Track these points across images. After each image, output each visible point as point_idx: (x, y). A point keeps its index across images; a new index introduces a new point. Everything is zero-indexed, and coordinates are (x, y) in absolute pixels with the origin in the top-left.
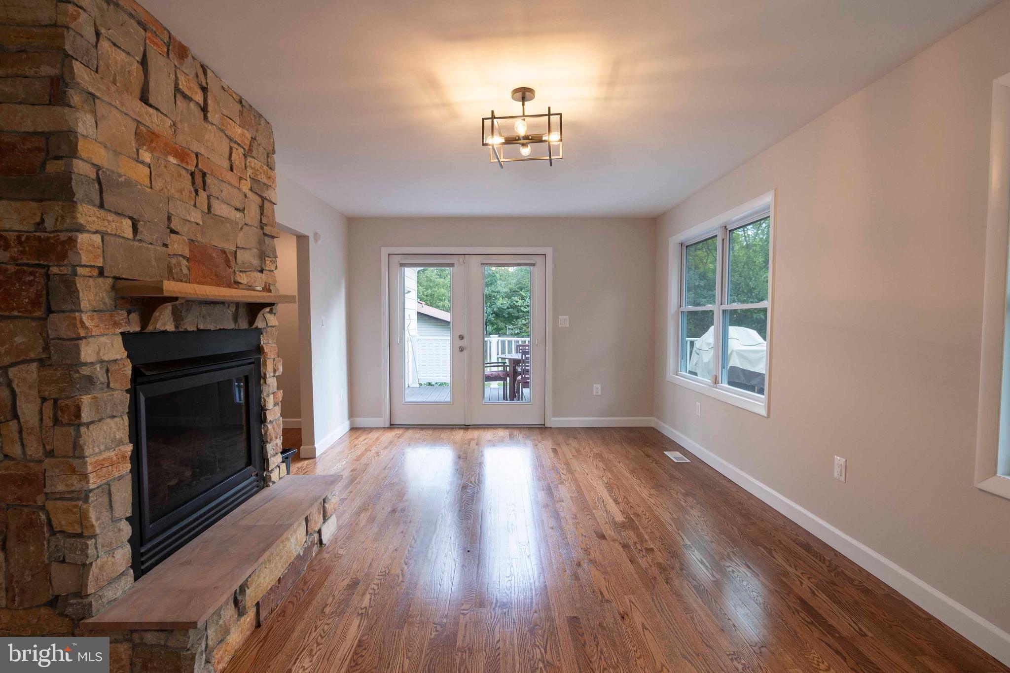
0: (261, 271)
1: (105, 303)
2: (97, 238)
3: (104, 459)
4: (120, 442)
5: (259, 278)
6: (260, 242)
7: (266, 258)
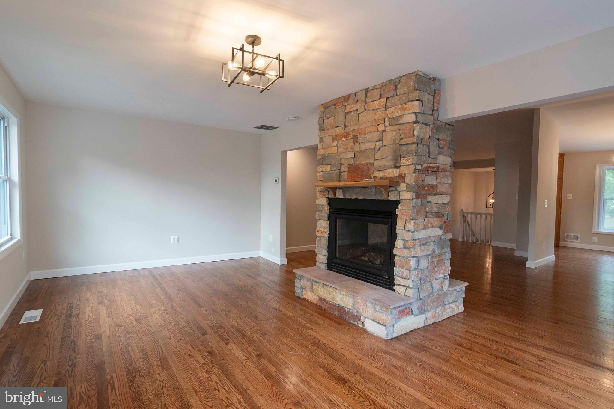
0: (396, 167)
3: (320, 230)
5: (394, 171)
6: (395, 152)
7: (402, 159)
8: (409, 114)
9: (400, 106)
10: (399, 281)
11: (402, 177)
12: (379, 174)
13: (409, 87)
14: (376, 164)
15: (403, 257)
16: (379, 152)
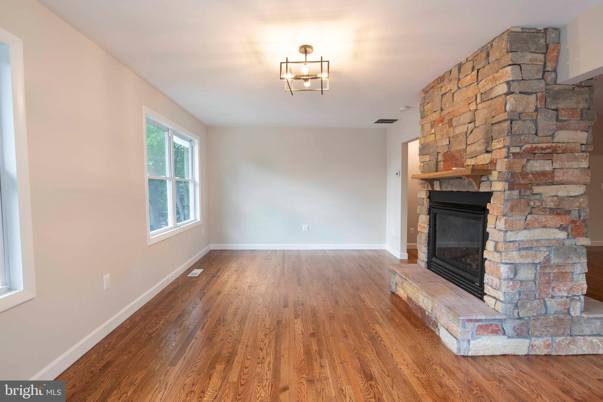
0: (488, 152)
2: (422, 164)
3: (420, 225)
5: (486, 157)
6: (487, 133)
7: (493, 141)
8: (500, 84)
9: (491, 77)
10: (489, 291)
11: (494, 163)
12: (471, 162)
13: (501, 51)
14: (469, 149)
15: (494, 262)
16: (471, 135)
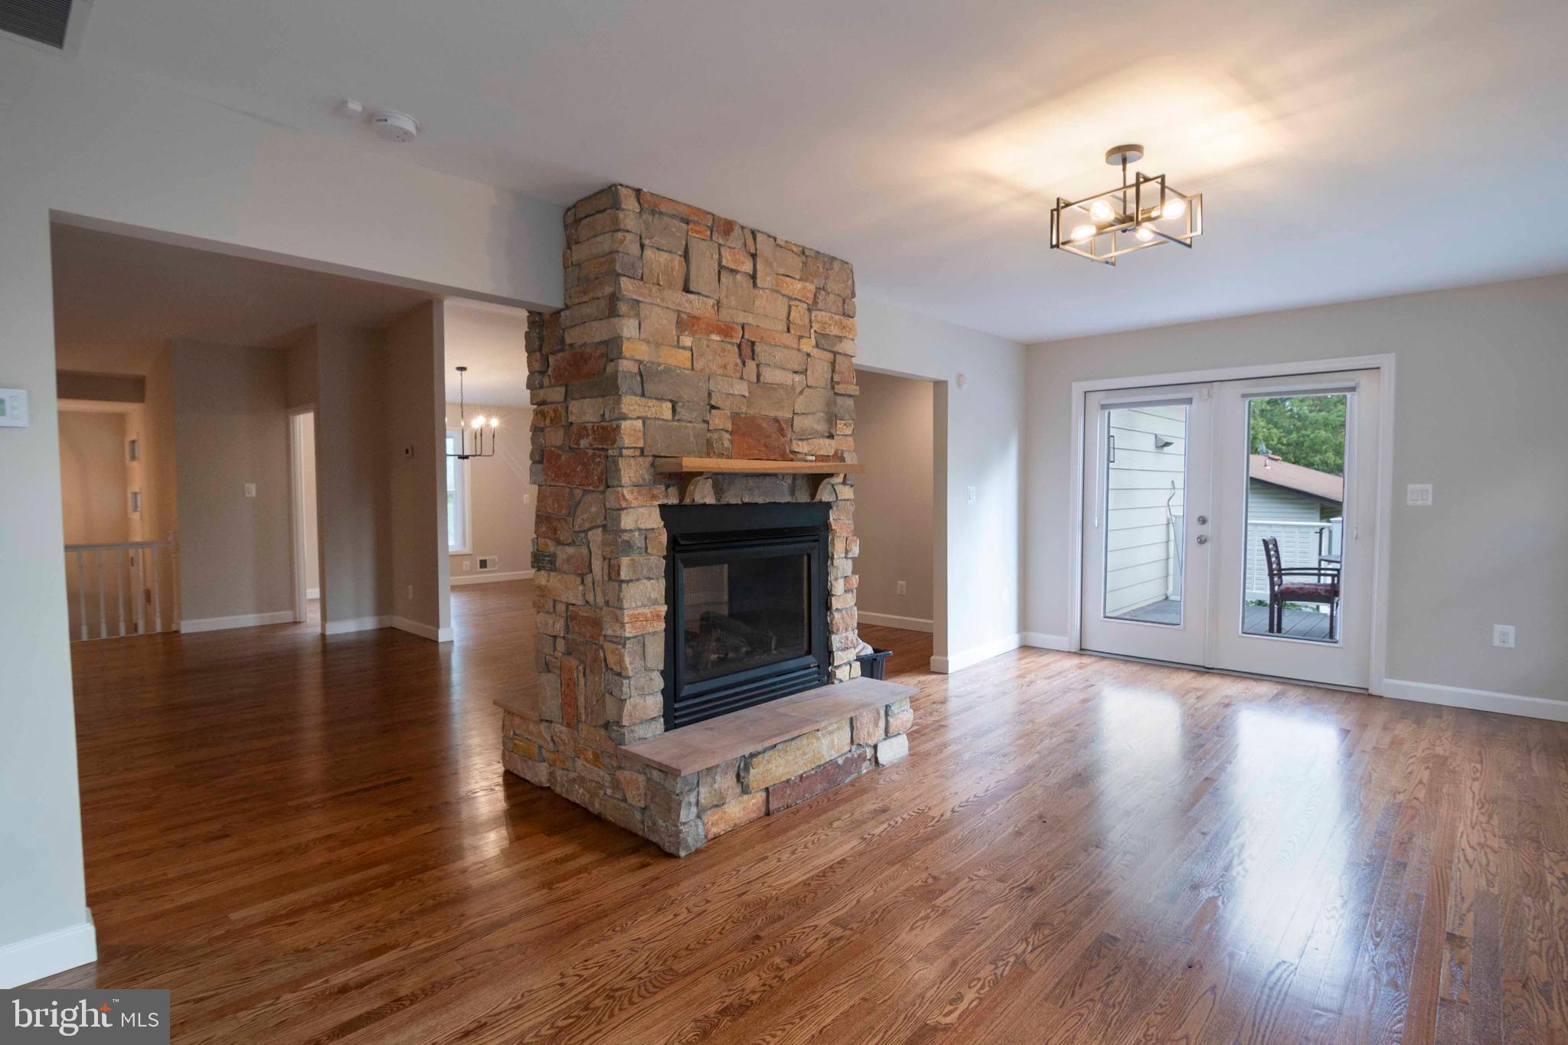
0: (831, 436)
1: (644, 480)
2: (639, 424)
3: (639, 614)
4: (655, 602)
5: (828, 444)
6: (828, 405)
7: (838, 422)
14: (797, 423)
16: (802, 397)
